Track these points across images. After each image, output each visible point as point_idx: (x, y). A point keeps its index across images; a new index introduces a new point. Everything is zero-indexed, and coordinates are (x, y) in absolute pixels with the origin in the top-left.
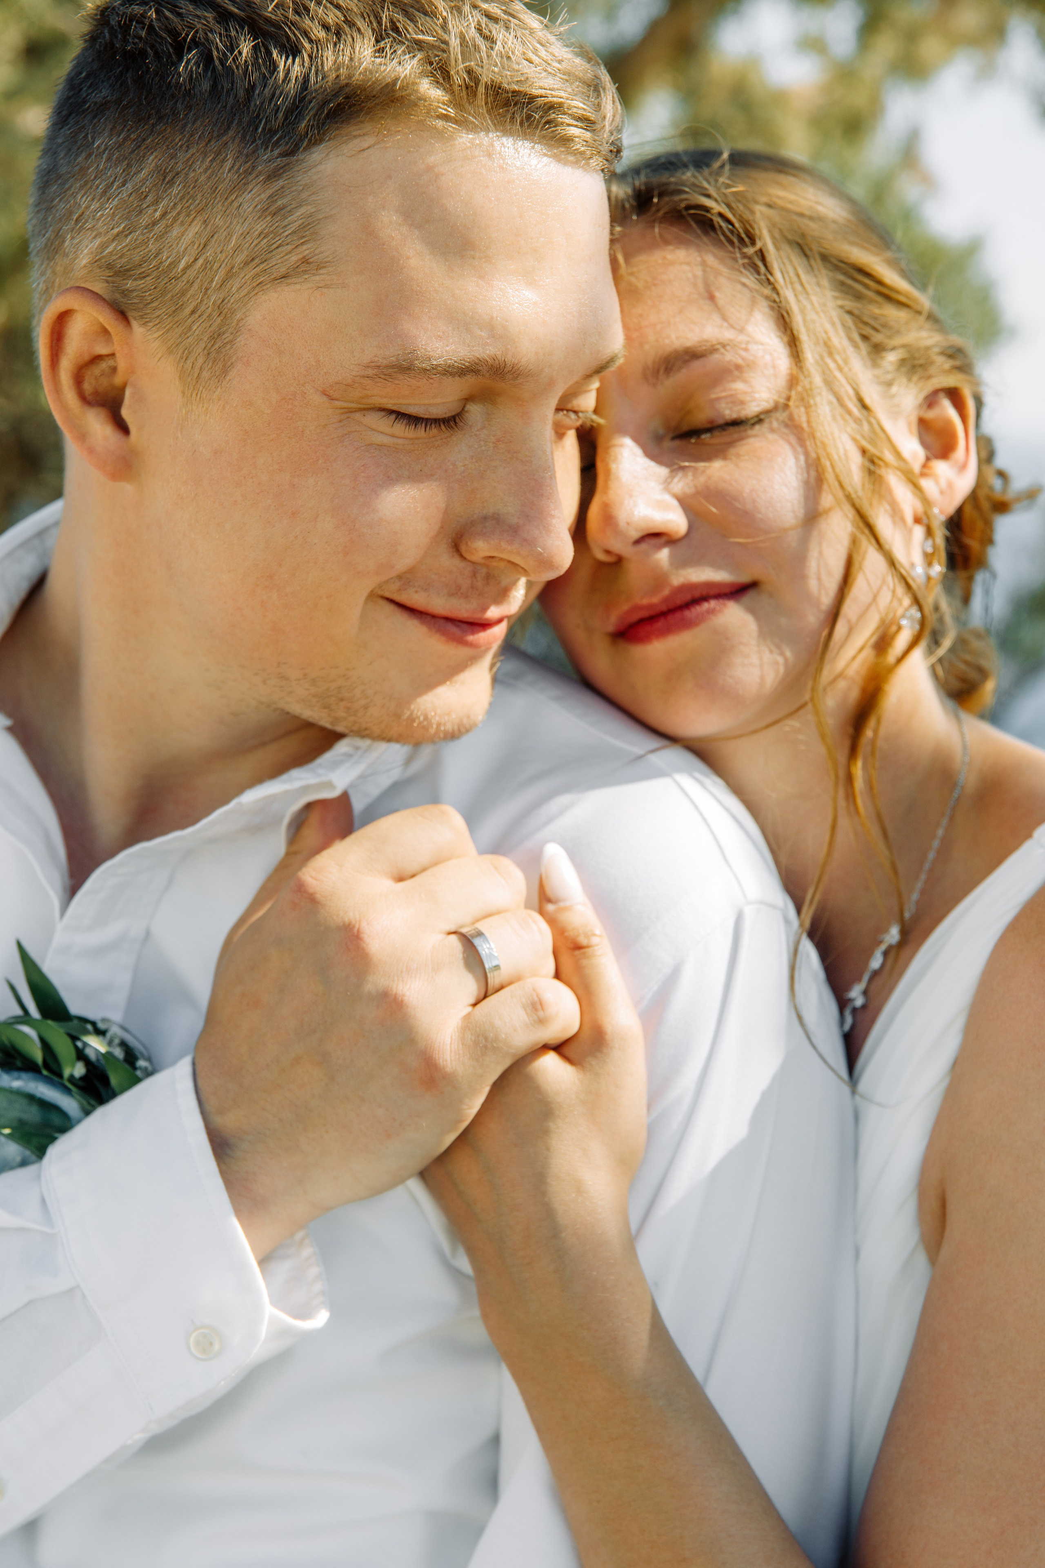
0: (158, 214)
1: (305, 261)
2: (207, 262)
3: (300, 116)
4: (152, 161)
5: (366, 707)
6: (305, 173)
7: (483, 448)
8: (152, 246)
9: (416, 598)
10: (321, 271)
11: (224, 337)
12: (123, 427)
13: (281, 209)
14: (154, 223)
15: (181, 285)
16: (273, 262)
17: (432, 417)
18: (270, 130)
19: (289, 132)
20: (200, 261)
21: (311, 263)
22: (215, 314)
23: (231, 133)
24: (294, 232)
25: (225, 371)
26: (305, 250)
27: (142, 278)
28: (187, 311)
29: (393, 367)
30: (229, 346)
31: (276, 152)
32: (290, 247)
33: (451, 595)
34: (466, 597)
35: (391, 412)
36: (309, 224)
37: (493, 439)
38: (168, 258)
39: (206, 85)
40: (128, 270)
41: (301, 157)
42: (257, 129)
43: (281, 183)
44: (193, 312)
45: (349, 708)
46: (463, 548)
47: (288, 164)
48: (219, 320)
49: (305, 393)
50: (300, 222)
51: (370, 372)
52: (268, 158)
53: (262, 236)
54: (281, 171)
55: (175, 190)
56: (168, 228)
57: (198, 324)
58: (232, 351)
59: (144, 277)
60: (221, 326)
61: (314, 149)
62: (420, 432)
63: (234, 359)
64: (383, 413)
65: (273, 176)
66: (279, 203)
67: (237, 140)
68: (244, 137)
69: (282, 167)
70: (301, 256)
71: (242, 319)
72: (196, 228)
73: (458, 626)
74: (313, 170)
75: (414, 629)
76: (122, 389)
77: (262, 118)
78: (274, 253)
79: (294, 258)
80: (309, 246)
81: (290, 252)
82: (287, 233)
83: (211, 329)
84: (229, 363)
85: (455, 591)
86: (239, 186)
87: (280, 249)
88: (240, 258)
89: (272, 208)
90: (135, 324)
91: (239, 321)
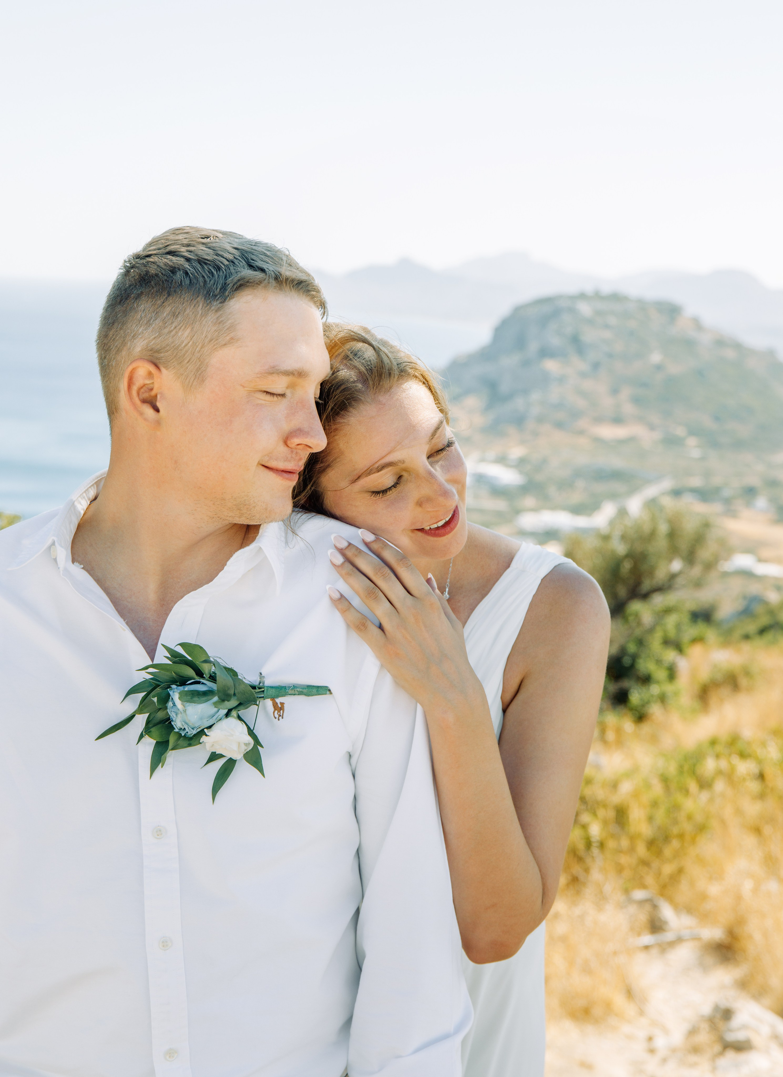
0: (172, 328)
1: (232, 338)
2: (193, 342)
3: (225, 290)
4: (168, 309)
5: (254, 507)
6: (229, 309)
7: (293, 405)
8: (171, 340)
9: (273, 464)
10: (238, 342)
11: (202, 369)
12: (157, 410)
13: (222, 321)
14: (171, 331)
15: (183, 352)
16: (220, 340)
17: (278, 393)
18: (215, 295)
19: (222, 295)
20: (191, 343)
21: (235, 339)
22: (198, 361)
23: (200, 297)
24: (227, 329)
25: (203, 381)
26: (232, 335)
27: (166, 352)
28: (186, 361)
29: (267, 373)
30: (204, 372)
31: (218, 302)
32: (226, 334)
33: (285, 461)
34: (290, 461)
35: (265, 392)
36: (232, 326)
37: (295, 402)
38: (178, 343)
39: (187, 282)
40: (160, 350)
41: (227, 304)
42: (210, 295)
43: (221, 313)
44: (188, 362)
45: (248, 508)
46: (289, 442)
47: (223, 306)
48: (199, 363)
49: (234, 386)
50: (229, 325)
51: (259, 376)
52: (216, 304)
53: (215, 332)
54: (221, 308)
55: (179, 319)
56: (177, 333)
57: (191, 366)
58: (205, 374)
59: (168, 351)
60: (200, 365)
61: (231, 300)
62: (275, 398)
63: (207, 376)
64: (261, 392)
65: (218, 310)
66: (221, 320)
67: (203, 299)
68: (205, 299)
69: (221, 307)
70: (230, 337)
71: (209, 362)
72: (188, 331)
73: (286, 473)
74: (232, 308)
75: (271, 475)
76: (156, 396)
77: (211, 292)
78: (220, 337)
79: (228, 338)
80: (233, 333)
81: (226, 336)
82: (224, 330)
83: (196, 367)
84: (204, 378)
85: (286, 460)
86: (204, 315)
87: (223, 335)
88: (207, 340)
89: (218, 322)
90: (163, 370)
91: (207, 363)
